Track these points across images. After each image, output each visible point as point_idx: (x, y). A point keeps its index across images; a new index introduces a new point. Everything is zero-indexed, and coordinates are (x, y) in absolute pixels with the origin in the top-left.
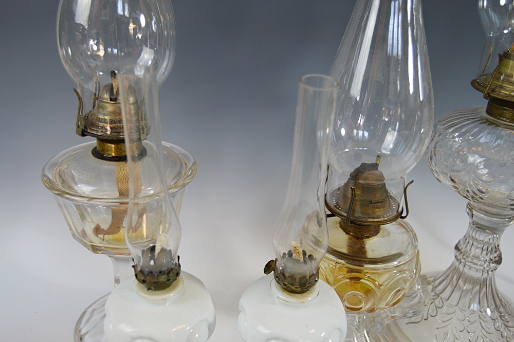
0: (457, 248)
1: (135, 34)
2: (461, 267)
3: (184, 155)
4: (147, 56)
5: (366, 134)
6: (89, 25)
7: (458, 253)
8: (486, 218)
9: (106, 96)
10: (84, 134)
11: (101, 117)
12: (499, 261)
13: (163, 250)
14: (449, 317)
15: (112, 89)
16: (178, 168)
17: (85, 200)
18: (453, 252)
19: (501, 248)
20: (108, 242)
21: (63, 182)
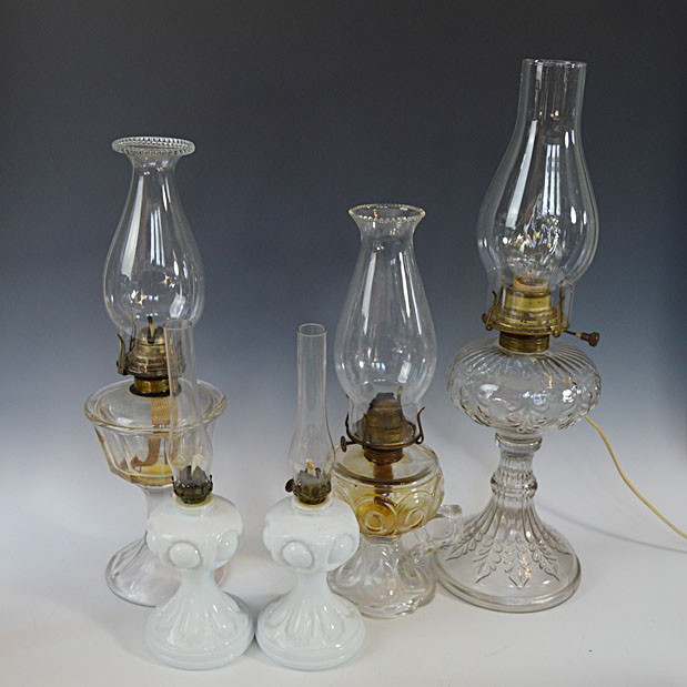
0: (493, 481)
1: (169, 283)
2: (500, 501)
3: (214, 391)
4: (179, 301)
5: (383, 367)
6: (133, 277)
7: (495, 487)
8: (512, 445)
9: (144, 339)
10: (125, 373)
11: (140, 357)
12: (535, 487)
13: (198, 468)
14: (488, 549)
15: (149, 332)
16: (209, 402)
17: (126, 430)
18: (489, 486)
19: (535, 473)
20: (145, 473)
21: (105, 417)
